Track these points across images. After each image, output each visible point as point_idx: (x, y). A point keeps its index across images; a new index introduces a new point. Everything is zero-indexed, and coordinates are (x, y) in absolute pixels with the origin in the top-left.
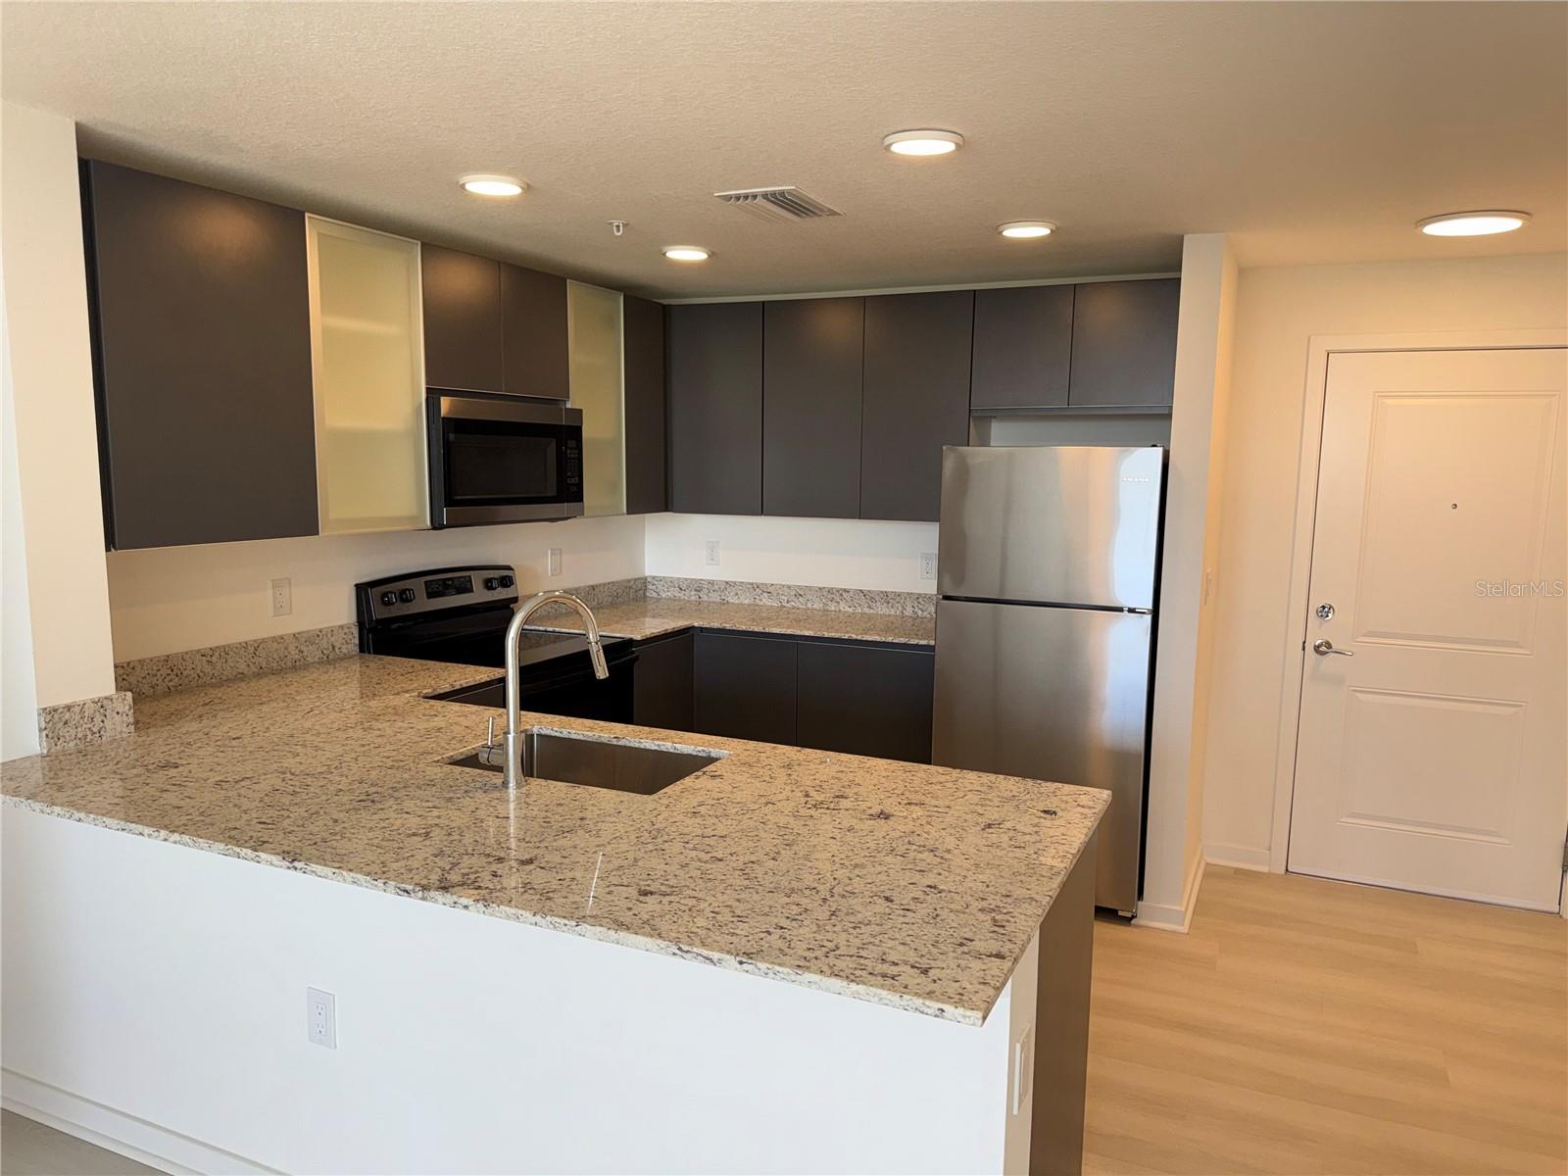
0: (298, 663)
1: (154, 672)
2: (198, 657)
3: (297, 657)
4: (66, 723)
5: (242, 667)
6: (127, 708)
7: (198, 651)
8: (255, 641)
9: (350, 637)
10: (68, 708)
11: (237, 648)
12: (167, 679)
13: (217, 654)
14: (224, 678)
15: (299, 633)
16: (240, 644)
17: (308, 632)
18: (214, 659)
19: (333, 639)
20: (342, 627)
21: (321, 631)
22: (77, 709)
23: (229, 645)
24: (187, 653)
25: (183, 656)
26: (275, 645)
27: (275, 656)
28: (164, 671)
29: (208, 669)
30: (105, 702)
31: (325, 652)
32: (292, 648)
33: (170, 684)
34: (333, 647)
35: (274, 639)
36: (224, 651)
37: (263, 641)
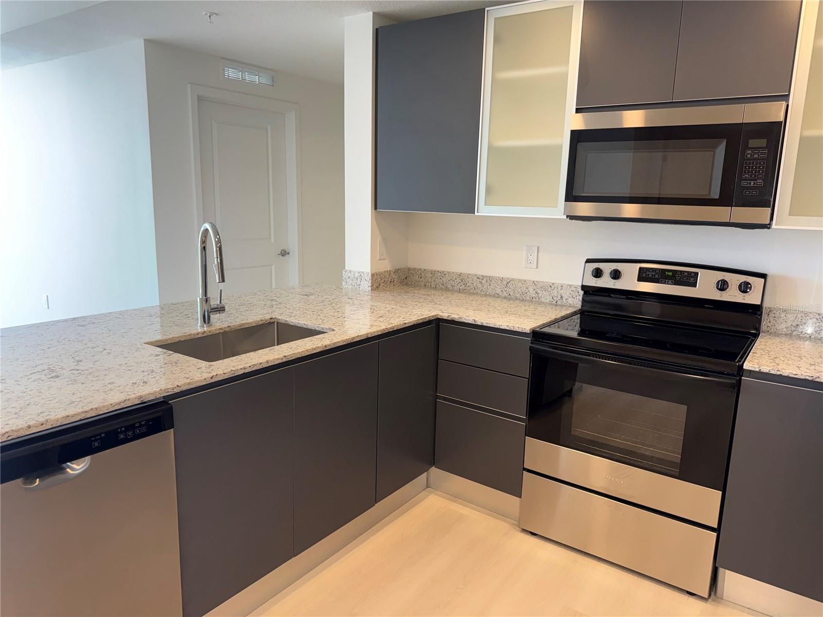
0: (534, 299)
1: (454, 279)
2: (475, 278)
3: (534, 295)
4: (349, 277)
5: (498, 291)
6: (369, 279)
7: (475, 275)
8: (508, 278)
9: (576, 294)
10: (350, 272)
11: (496, 279)
12: (459, 285)
13: (485, 279)
14: (488, 293)
15: (537, 282)
16: (499, 278)
17: (543, 282)
18: (483, 282)
19: (562, 292)
20: (571, 286)
21: (553, 284)
22: (353, 273)
23: (492, 277)
24: (470, 274)
25: (468, 275)
26: (520, 285)
27: (519, 291)
28: (458, 280)
29: (479, 285)
30: (362, 274)
31: (555, 298)
32: (531, 289)
33: (460, 287)
34: (562, 297)
35: (520, 281)
36: (490, 279)
37: (513, 280)
